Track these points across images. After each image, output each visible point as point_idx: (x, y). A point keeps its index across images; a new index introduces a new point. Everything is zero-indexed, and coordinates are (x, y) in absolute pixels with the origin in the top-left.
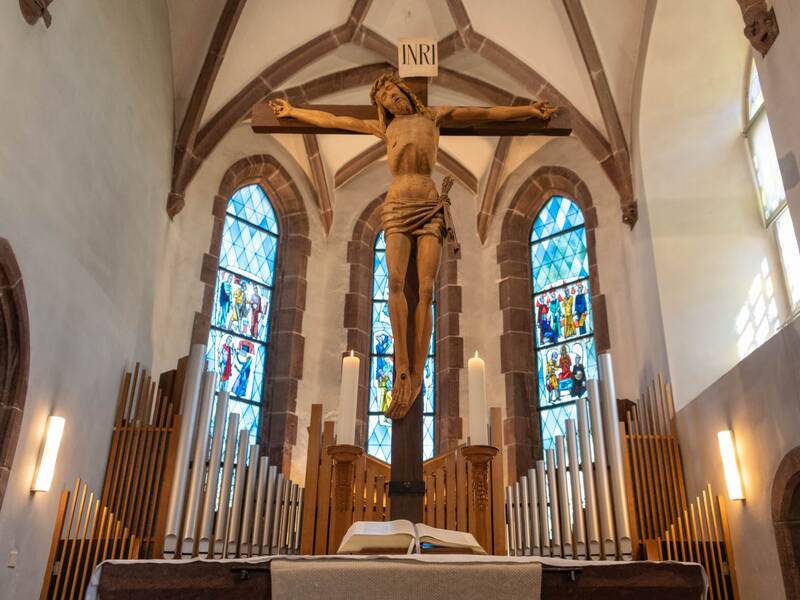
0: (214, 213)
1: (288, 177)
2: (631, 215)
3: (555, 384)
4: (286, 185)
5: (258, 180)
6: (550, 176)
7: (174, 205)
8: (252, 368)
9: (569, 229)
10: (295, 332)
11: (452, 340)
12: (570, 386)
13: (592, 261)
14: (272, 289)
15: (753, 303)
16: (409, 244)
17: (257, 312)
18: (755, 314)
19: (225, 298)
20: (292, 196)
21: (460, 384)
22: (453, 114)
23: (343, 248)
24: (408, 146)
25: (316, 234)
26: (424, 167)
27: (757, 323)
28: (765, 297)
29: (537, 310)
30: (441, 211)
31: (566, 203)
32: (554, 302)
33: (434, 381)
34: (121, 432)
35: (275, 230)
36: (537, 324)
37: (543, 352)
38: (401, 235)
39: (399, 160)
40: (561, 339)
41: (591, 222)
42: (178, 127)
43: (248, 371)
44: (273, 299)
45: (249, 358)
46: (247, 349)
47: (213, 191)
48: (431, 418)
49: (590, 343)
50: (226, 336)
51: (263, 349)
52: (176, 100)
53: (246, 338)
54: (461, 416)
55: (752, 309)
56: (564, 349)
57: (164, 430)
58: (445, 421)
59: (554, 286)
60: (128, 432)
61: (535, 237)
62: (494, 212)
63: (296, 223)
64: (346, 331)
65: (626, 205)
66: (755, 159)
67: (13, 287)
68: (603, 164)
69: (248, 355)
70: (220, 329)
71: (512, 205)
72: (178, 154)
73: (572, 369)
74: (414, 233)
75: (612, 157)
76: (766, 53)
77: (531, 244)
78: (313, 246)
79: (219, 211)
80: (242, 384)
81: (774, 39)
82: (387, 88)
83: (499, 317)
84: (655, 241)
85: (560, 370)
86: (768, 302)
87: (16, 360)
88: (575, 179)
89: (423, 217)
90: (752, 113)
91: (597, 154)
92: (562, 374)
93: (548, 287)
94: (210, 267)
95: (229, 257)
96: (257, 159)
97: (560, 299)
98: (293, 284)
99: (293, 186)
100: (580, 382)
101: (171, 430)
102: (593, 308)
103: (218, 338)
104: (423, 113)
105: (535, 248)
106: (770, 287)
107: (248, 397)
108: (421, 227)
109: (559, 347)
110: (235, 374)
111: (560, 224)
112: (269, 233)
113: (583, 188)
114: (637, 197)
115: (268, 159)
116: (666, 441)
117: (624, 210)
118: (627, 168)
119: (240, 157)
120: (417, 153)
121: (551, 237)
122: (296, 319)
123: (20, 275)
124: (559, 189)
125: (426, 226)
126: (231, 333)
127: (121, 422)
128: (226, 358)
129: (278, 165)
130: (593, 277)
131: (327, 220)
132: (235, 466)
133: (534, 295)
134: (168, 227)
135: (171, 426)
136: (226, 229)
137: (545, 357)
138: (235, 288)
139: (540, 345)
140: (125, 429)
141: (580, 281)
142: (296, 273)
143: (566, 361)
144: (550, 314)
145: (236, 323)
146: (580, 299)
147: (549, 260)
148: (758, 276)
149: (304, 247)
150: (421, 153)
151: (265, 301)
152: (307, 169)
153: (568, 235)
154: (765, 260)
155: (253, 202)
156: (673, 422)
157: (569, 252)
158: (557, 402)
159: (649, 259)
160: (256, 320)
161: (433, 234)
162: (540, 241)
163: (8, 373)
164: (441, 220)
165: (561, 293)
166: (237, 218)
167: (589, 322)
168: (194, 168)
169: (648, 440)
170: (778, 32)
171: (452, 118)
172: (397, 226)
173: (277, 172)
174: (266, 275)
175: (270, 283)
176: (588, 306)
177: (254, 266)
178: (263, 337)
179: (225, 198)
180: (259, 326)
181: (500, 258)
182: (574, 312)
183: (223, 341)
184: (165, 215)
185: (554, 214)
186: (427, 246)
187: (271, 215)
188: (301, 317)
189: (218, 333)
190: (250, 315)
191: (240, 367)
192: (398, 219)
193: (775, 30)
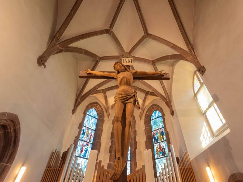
0: (84, 114)
1: (101, 107)
2: (172, 113)
3: (158, 153)
4: (100, 108)
5: (94, 107)
6: (154, 106)
7: (74, 111)
8: (88, 150)
9: (159, 117)
10: (99, 141)
11: (134, 142)
12: (162, 153)
13: (164, 124)
14: (95, 131)
15: (204, 133)
16: (123, 106)
17: (91, 136)
18: (205, 136)
19: (84, 133)
20: (101, 111)
21: (137, 153)
22: (137, 72)
23: (111, 122)
24: (124, 77)
25: (106, 119)
26: (129, 84)
27: (206, 139)
28: (207, 132)
29: (153, 135)
30: (134, 96)
31: (157, 112)
32: (157, 133)
33: (130, 152)
34: (48, 169)
35: (97, 118)
36: (153, 138)
37: (155, 145)
38: (120, 103)
39: (121, 81)
40: (159, 142)
41: (163, 115)
42: (77, 95)
43: (87, 151)
44: (95, 133)
45: (88, 147)
46: (87, 145)
47: (84, 109)
48: (130, 162)
49: (165, 142)
50: (83, 142)
51: (91, 145)
52: (78, 90)
53: (88, 142)
54: (137, 161)
55: (204, 135)
56: (160, 144)
57: (59, 168)
58: (133, 163)
59: (156, 129)
60: (49, 169)
61: (151, 119)
62: (143, 114)
63: (102, 116)
64: (111, 140)
65: (171, 111)
66: (198, 100)
67: (16, 128)
68: (165, 103)
69: (88, 146)
70: (81, 140)
71: (147, 112)
72: (76, 100)
73: (162, 149)
74: (125, 102)
75: (167, 101)
76: (203, 74)
77: (151, 120)
78: (105, 121)
79: (85, 113)
80: (85, 154)
81: (205, 71)
82: (118, 64)
83: (145, 136)
84: (179, 118)
85: (159, 149)
86: (207, 133)
87: (13, 149)
88: (159, 107)
89: (128, 97)
90: (196, 92)
91: (164, 101)
92: (160, 150)
93: (155, 130)
94: (81, 125)
95: (86, 123)
96: (95, 103)
97: (158, 132)
98: (100, 129)
99: (102, 109)
100: (164, 152)
101: (61, 168)
102: (165, 134)
103: (81, 143)
104: (128, 71)
105: (152, 121)
106: (207, 129)
107: (86, 158)
108: (127, 100)
109: (159, 144)
110: (84, 151)
111: (157, 116)
112: (96, 118)
113: (161, 108)
114: (173, 109)
115: (97, 103)
116: (189, 169)
117: (171, 112)
118: (171, 103)
119: (91, 102)
120: (126, 80)
121: (155, 119)
122: (100, 137)
123: (20, 125)
124: (156, 109)
125: (129, 100)
126: (84, 141)
127: (48, 166)
128: (82, 147)
129: (99, 104)
130: (165, 127)
131: (108, 116)
132: (77, 179)
133: (152, 131)
134: (72, 116)
135: (61, 167)
136: (86, 117)
137: (156, 146)
138: (86, 130)
139: (154, 143)
140: (49, 168)
141: (162, 128)
142: (101, 127)
143: (160, 147)
144: (156, 136)
145: (85, 139)
146: (162, 132)
147: (155, 123)
148: (204, 127)
149: (103, 121)
150: (128, 79)
151: (93, 133)
152: (105, 106)
153: (158, 118)
154: (205, 123)
155: (93, 112)
156: (190, 163)
157: (159, 122)
158: (159, 157)
159: (178, 122)
160: (90, 138)
161: (132, 102)
162: (153, 120)
163: (9, 154)
164: (134, 98)
165: (158, 131)
166: (89, 115)
167: (165, 137)
168: (79, 103)
169: (185, 169)
170: (206, 70)
171: (137, 73)
172: (119, 100)
173: (99, 106)
174: (94, 127)
175: (95, 129)
176: (164, 134)
177: (91, 126)
178: (92, 142)
179: (86, 111)
180: (91, 139)
181: (145, 123)
182: (161, 135)
183: (82, 143)
184: (71, 114)
185: (155, 114)
186: (129, 106)
187: (97, 114)
188: (101, 137)
189: (81, 141)
190: (89, 137)
191: (85, 150)
192: (120, 98)
193: (205, 69)
